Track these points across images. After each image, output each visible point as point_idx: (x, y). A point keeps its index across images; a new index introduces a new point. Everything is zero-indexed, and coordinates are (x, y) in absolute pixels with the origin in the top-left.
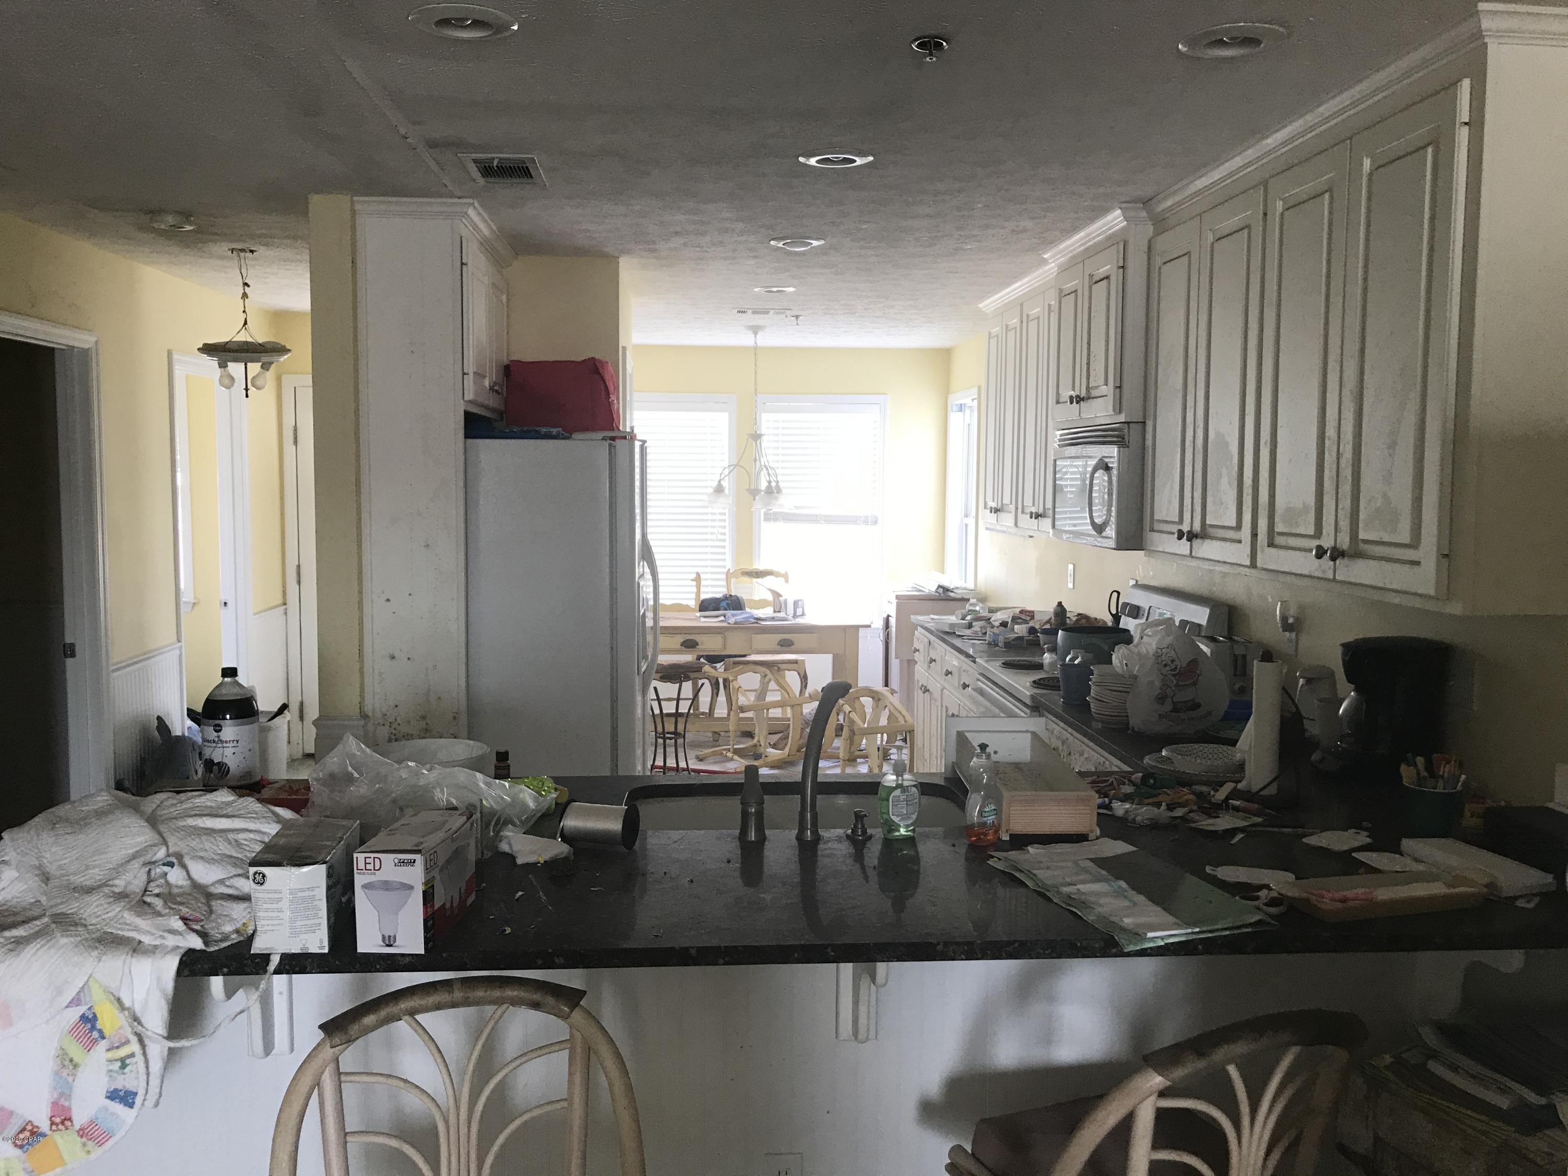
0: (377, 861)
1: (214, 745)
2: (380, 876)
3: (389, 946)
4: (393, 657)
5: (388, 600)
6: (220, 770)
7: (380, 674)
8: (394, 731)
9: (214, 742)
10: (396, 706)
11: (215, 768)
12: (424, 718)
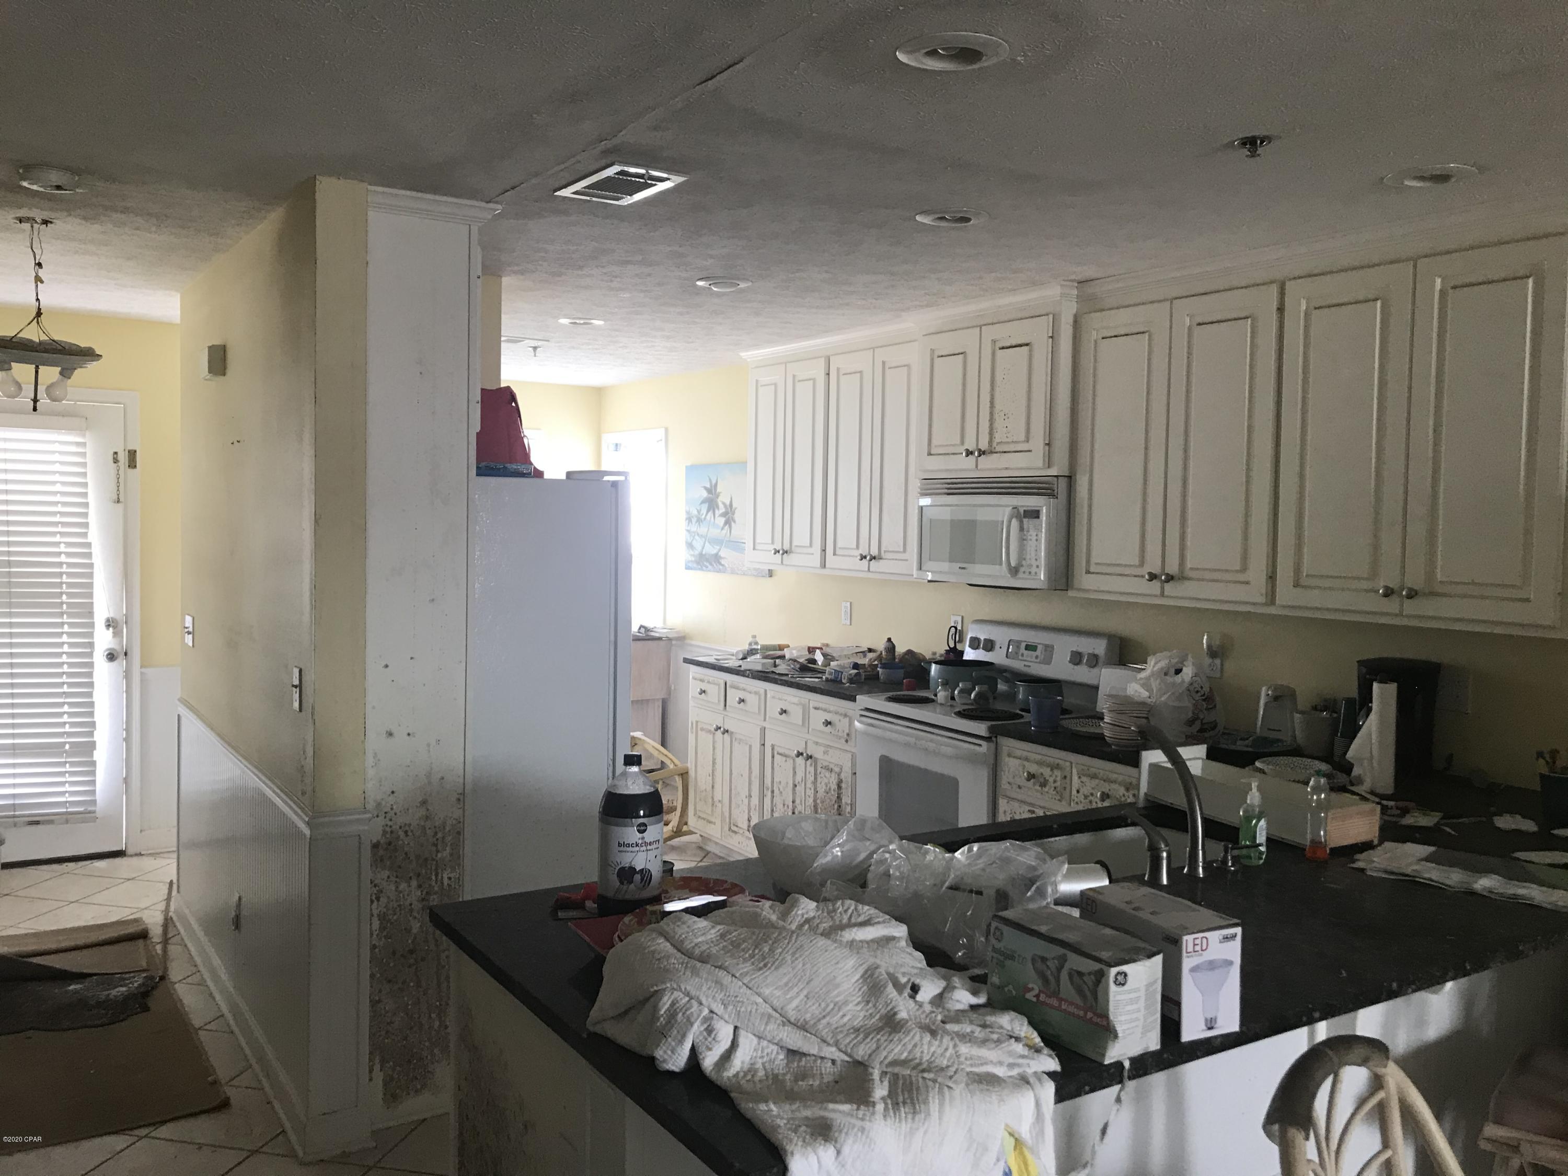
0: (1205, 940)
1: (637, 849)
2: (1208, 956)
3: (1210, 1028)
4: (390, 734)
5: (387, 666)
6: (642, 879)
7: (375, 755)
8: (390, 823)
9: (637, 845)
10: (393, 792)
11: (637, 877)
12: (424, 802)
